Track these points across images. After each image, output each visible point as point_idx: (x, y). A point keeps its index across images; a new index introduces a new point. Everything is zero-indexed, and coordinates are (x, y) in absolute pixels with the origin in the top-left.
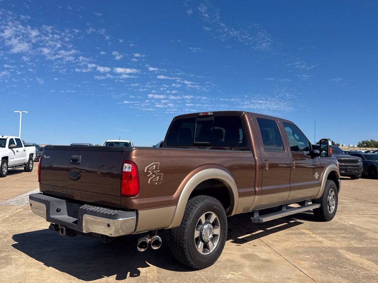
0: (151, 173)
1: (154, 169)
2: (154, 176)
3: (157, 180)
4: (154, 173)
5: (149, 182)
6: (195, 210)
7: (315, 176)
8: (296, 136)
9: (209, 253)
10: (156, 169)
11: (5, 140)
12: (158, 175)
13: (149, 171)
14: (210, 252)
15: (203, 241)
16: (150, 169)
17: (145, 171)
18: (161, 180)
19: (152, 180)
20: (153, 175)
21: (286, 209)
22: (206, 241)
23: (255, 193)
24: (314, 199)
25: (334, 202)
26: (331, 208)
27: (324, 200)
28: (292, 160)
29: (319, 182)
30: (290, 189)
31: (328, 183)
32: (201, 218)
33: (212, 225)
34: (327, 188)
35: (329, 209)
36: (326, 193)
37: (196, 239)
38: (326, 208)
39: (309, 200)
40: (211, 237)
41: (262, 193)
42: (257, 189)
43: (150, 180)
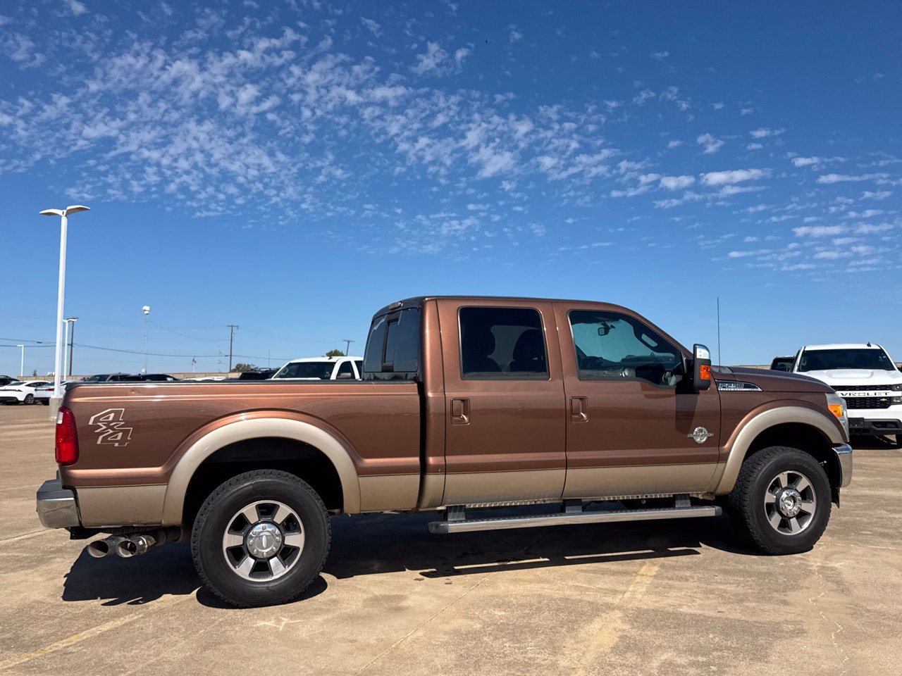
0: (104, 427)
1: (111, 419)
2: (111, 431)
3: (119, 438)
4: (109, 427)
5: (99, 442)
6: (224, 495)
7: (689, 435)
9: (269, 580)
10: (115, 419)
12: (121, 431)
13: (99, 424)
14: (273, 578)
16: (101, 420)
17: (91, 423)
18: (129, 439)
19: (104, 439)
20: (109, 430)
21: (581, 511)
22: (257, 556)
23: (424, 469)
24: (711, 493)
25: (810, 507)
26: (793, 521)
27: (747, 497)
28: (574, 398)
29: (713, 451)
30: (567, 464)
31: (768, 456)
32: (243, 511)
33: (281, 527)
34: (762, 469)
35: (785, 524)
36: (756, 482)
37: (230, 550)
38: (756, 520)
39: (695, 496)
40: (272, 550)
41: (446, 469)
42: (431, 460)
43: (101, 438)
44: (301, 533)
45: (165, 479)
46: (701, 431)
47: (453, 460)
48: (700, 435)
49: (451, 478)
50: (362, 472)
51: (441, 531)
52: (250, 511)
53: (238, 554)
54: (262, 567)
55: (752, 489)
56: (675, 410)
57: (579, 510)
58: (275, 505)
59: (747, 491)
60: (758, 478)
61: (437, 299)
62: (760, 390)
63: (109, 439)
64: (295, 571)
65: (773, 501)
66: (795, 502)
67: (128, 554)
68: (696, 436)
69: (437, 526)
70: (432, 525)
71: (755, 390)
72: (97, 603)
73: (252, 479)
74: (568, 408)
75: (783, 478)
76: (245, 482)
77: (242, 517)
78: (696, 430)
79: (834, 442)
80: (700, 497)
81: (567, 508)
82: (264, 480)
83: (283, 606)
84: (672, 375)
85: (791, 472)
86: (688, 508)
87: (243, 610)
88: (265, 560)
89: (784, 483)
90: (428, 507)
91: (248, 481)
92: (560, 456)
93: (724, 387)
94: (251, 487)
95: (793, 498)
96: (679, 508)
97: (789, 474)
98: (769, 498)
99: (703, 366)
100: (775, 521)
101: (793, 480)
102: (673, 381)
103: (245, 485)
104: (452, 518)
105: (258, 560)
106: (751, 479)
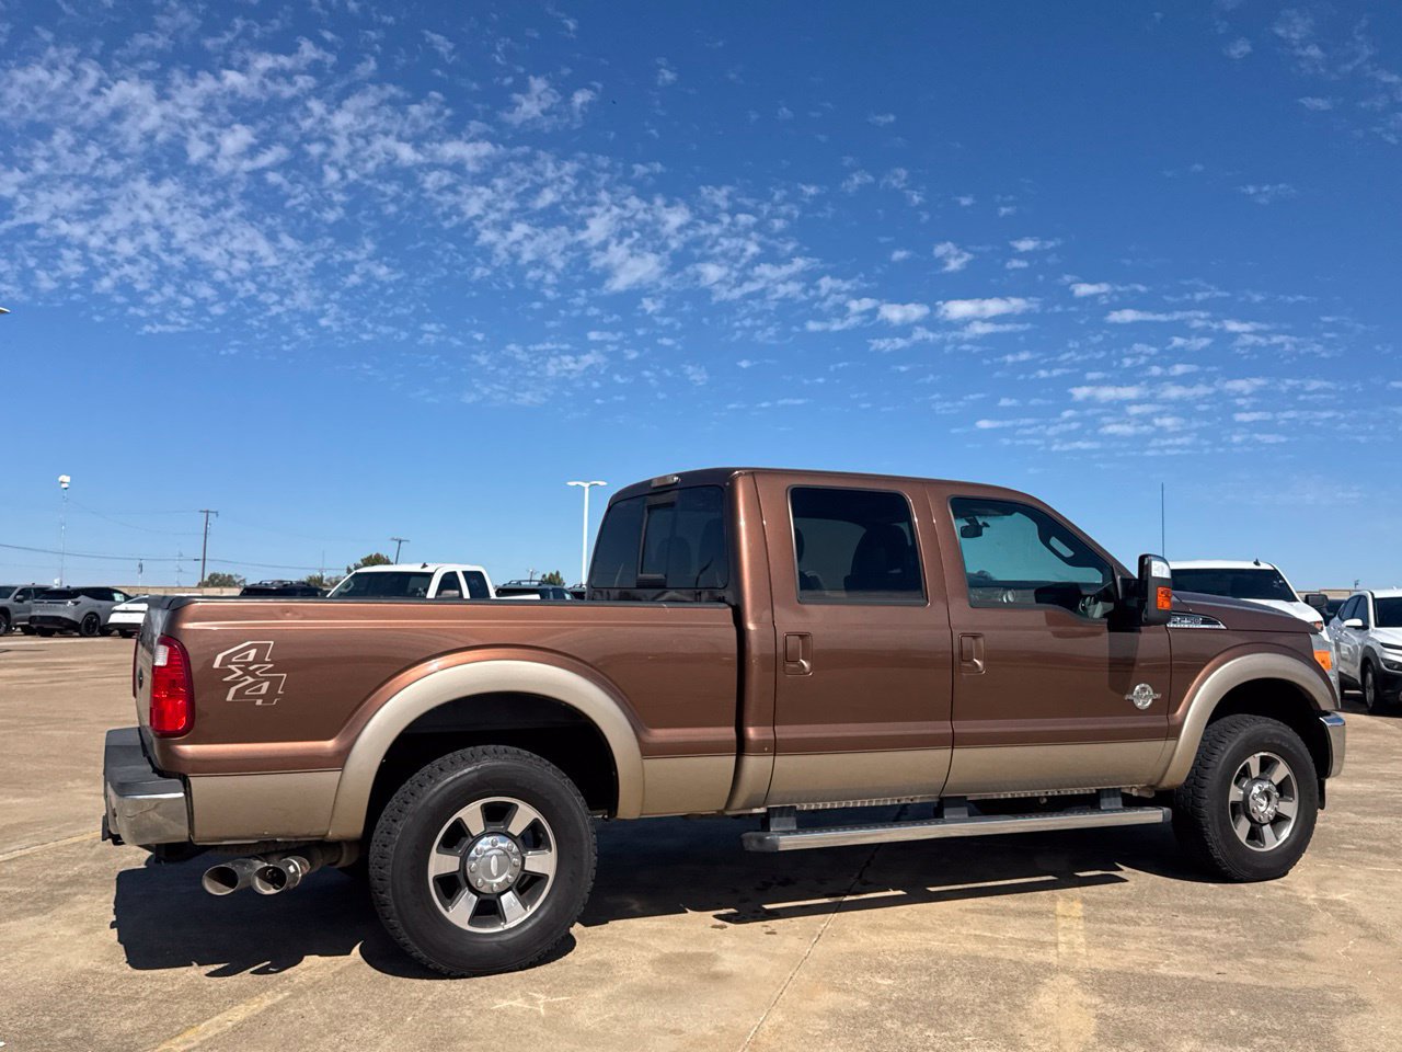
0: (240, 673)
1: (250, 658)
2: (250, 680)
3: (263, 691)
4: (246, 672)
5: (229, 698)
6: (431, 788)
7: (1127, 697)
8: (1054, 542)
9: (499, 929)
10: (258, 659)
11: (430, 576)
13: (229, 666)
14: (507, 927)
15: (474, 891)
16: (234, 660)
17: (216, 665)
18: (280, 692)
19: (238, 693)
20: (248, 677)
21: (966, 816)
22: (482, 890)
23: (741, 747)
24: (1152, 787)
25: (1290, 808)
26: (1267, 829)
27: (1205, 793)
28: (964, 635)
29: (1159, 722)
30: (954, 741)
31: (1236, 730)
32: (460, 814)
33: (519, 841)
34: (1226, 748)
35: (1255, 835)
36: (1219, 769)
37: (439, 880)
38: (1217, 829)
39: (1127, 791)
40: (507, 879)
41: (776, 748)
42: (752, 733)
43: (233, 691)
44: (550, 850)
45: (339, 760)
46: (1144, 689)
47: (786, 732)
48: (1143, 696)
49: (784, 762)
50: (648, 751)
51: (767, 848)
52: (471, 815)
53: (451, 886)
54: (488, 908)
55: (1212, 779)
56: (1107, 655)
57: (963, 813)
58: (512, 804)
59: (1205, 783)
60: (1221, 764)
61: (754, 473)
62: (1223, 627)
63: (247, 693)
64: (541, 915)
65: (1240, 799)
66: (1269, 800)
67: (268, 889)
68: (1139, 697)
69: (761, 841)
70: (751, 837)
71: (1217, 627)
72: (195, 973)
73: (477, 761)
74: (956, 650)
75: (1254, 762)
76: (465, 767)
77: (459, 825)
78: (1137, 688)
79: (1323, 708)
80: (1135, 793)
81: (946, 811)
82: (495, 763)
83: (520, 972)
84: (1096, 603)
85: (1265, 754)
86: (1117, 810)
87: (458, 981)
88: (494, 898)
89: (1255, 772)
90: (743, 809)
91: (470, 764)
92: (944, 727)
93: (1174, 623)
94: (476, 774)
95: (1267, 794)
96: (1104, 811)
97: (1262, 757)
98: (1235, 794)
99: (1160, 589)
100: (1242, 829)
101: (1266, 765)
102: (1098, 610)
103: (466, 771)
104: (777, 826)
105: (482, 897)
106: (1211, 764)
